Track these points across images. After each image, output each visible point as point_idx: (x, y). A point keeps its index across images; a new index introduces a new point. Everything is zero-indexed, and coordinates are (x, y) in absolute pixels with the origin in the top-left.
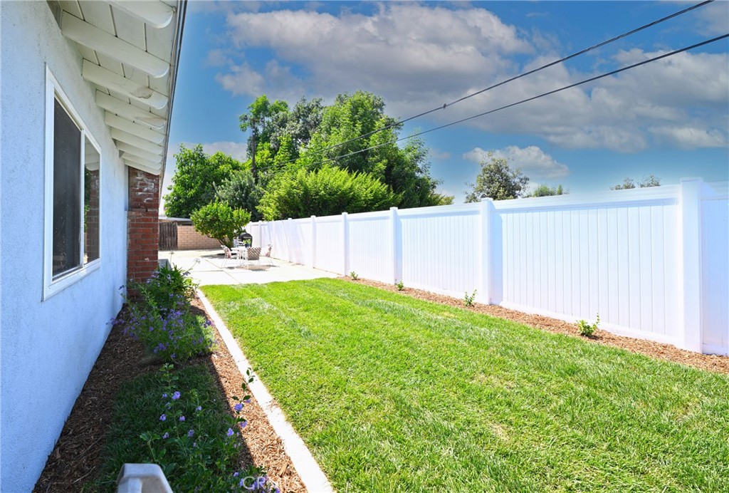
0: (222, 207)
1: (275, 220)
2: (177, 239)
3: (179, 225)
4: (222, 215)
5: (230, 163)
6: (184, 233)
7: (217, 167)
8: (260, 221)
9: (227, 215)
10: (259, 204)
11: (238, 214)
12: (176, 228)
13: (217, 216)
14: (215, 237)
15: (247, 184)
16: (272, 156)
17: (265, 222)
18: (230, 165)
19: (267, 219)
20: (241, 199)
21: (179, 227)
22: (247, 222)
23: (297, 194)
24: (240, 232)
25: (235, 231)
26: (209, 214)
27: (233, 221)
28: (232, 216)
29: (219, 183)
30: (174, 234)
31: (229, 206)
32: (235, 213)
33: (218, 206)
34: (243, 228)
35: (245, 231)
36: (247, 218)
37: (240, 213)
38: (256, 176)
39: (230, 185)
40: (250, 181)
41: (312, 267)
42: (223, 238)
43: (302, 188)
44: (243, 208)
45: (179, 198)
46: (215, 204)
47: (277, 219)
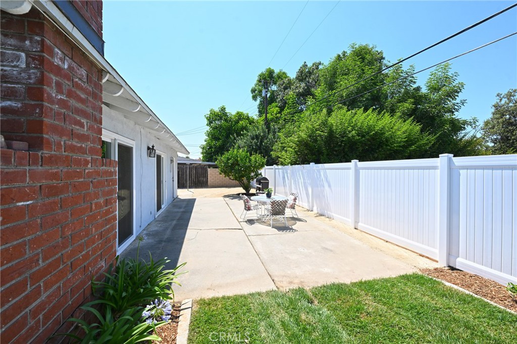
0: (242, 153)
1: (292, 165)
2: (207, 179)
3: (209, 168)
4: (241, 160)
5: (247, 119)
6: (213, 174)
7: (237, 122)
8: (275, 166)
9: (246, 160)
10: (272, 150)
11: (256, 159)
12: (207, 170)
13: (237, 160)
14: (235, 179)
15: (262, 134)
16: (280, 113)
17: (280, 167)
18: (247, 121)
19: (282, 164)
20: (257, 147)
21: (209, 170)
22: (262, 166)
23: (320, 136)
24: (257, 175)
25: (252, 174)
26: (231, 159)
27: (251, 166)
28: (250, 160)
29: (239, 134)
30: (205, 174)
31: (247, 152)
32: (252, 158)
33: (238, 152)
34: (259, 172)
35: (261, 174)
36: (263, 163)
37: (257, 158)
38: (268, 127)
39: (248, 135)
40: (264, 132)
41: (353, 227)
42: (243, 180)
43: (326, 130)
44: (259, 154)
45: (211, 148)
46: (235, 150)
47: (293, 163)
